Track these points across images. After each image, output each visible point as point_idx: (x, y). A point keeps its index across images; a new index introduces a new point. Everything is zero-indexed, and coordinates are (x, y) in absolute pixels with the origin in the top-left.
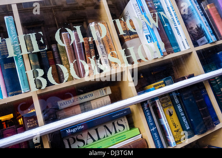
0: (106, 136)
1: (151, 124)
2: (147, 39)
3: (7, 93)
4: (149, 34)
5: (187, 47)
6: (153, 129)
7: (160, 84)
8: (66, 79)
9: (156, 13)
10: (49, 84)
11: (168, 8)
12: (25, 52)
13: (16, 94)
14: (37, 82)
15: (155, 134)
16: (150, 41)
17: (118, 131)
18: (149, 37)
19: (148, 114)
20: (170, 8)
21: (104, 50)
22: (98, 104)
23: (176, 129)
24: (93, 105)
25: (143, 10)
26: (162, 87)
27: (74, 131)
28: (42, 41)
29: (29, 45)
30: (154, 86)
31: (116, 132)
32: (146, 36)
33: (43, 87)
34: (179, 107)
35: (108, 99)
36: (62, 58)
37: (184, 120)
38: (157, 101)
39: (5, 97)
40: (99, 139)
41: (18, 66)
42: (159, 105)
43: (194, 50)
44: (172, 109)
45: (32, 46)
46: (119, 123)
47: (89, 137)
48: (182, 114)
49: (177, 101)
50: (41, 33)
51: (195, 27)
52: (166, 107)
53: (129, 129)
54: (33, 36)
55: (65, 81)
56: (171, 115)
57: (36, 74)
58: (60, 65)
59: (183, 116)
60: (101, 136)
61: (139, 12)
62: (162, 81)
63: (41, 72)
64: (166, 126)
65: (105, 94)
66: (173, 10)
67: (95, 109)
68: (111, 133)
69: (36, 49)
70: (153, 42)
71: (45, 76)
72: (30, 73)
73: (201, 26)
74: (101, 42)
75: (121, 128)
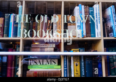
0: (46, 64)
1: (65, 66)
2: (78, 27)
3: (13, 36)
4: (80, 25)
5: (99, 36)
6: (65, 69)
7: (77, 50)
8: (34, 36)
9: (87, 16)
10: (27, 36)
11: (96, 14)
12: (22, 21)
13: (15, 37)
14: (23, 35)
15: (65, 71)
16: (79, 29)
17: (52, 64)
18: (79, 27)
19: (65, 61)
20: (98, 14)
21: (56, 28)
22: (48, 50)
23: (77, 73)
24: (45, 50)
25: (81, 12)
26: (77, 52)
27: (33, 57)
28: (30, 18)
29: (25, 19)
30: (73, 50)
31: (51, 64)
32: (78, 26)
33: (25, 37)
34: (83, 63)
35: (53, 49)
36: (38, 27)
37: (83, 70)
38: (72, 57)
39: (12, 37)
40: (43, 64)
41: (19, 26)
42: (72, 59)
43: (103, 39)
44: (78, 63)
45: (25, 20)
46: (53, 61)
47: (39, 62)
48: (83, 67)
49: (83, 60)
50: (30, 15)
51: (110, 26)
52: (76, 61)
53: (57, 65)
54: (27, 16)
55: (34, 37)
56: (77, 65)
57: (24, 31)
58: (34, 30)
59: (83, 68)
60: (44, 63)
61: (79, 13)
62: (78, 49)
63: (26, 31)
64: (72, 69)
65: (52, 47)
66: (99, 15)
67: (46, 52)
68: (49, 64)
69: (27, 21)
70: (80, 30)
71: (27, 33)
72: (22, 30)
73: (112, 27)
74: (56, 24)
75: (54, 63)
